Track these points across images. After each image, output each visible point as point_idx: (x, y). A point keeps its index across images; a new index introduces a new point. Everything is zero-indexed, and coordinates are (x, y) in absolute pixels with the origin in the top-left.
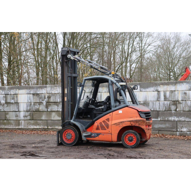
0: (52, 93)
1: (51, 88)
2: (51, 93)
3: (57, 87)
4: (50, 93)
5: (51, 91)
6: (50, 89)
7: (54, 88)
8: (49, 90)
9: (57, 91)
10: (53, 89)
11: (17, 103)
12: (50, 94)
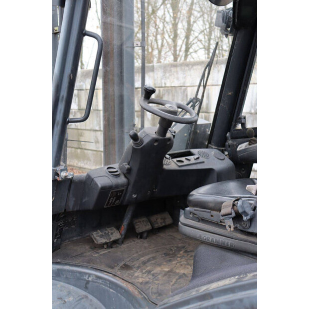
0: (167, 85)
1: (165, 72)
2: (163, 85)
3: (179, 69)
4: (162, 87)
5: (163, 81)
6: (162, 75)
7: (171, 71)
8: (159, 79)
9: (178, 79)
10: (167, 75)
11: (98, 110)
12: (161, 89)
